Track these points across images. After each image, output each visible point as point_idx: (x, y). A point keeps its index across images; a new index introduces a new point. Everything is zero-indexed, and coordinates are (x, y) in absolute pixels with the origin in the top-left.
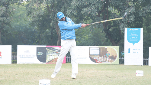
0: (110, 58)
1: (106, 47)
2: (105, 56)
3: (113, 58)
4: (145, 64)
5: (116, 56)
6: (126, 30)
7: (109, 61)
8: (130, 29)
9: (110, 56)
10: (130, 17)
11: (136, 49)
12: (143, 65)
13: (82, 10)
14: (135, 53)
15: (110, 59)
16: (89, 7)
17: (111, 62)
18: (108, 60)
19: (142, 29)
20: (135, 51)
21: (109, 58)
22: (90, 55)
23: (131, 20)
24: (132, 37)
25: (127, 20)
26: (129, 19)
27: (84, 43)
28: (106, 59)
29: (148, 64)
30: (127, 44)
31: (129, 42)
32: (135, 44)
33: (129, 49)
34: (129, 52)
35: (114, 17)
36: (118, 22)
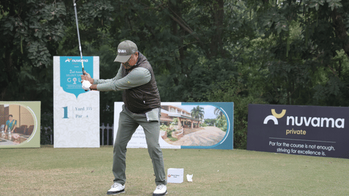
0: (17, 131)
1: (6, 104)
2: (3, 126)
3: (25, 131)
4: (105, 144)
5: (32, 127)
7: (13, 139)
8: (68, 60)
9: (18, 126)
10: (56, 27)
11: (83, 109)
12: (98, 145)
14: (80, 117)
15: (16, 136)
17: (20, 141)
18: (10, 136)
19: (96, 59)
20: (80, 113)
21: (15, 132)
23: (59, 34)
24: (72, 78)
25: (49, 34)
26: (53, 33)
28: (7, 135)
30: (60, 97)
31: (66, 90)
32: (81, 95)
33: (66, 109)
34: (66, 116)
35: (13, 24)
36: (22, 39)
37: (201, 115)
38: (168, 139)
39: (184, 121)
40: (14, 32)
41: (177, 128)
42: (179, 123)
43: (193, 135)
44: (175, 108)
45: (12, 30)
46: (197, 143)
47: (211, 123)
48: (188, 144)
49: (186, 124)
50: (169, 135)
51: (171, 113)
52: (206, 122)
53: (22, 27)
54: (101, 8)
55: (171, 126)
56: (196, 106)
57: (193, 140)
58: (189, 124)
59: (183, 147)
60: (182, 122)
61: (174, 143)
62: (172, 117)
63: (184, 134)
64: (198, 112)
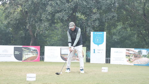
4: (108, 63)
6: (92, 33)
8: (96, 33)
10: (96, 22)
11: (100, 50)
12: (105, 63)
13: (56, 15)
14: (99, 53)
15: (78, 58)
16: (61, 13)
19: (105, 33)
20: (99, 51)
22: (61, 54)
23: (97, 24)
24: (97, 39)
25: (93, 24)
26: (95, 24)
27: (54, 44)
29: (110, 63)
30: (93, 45)
31: (95, 43)
32: (99, 45)
33: (94, 50)
34: (94, 52)
35: (82, 21)
36: (85, 26)
37: (141, 53)
38: (129, 62)
39: (135, 55)
40: (82, 24)
41: (133, 57)
42: (133, 56)
43: (138, 60)
44: (132, 51)
45: (81, 23)
46: (140, 63)
47: (145, 56)
48: (136, 64)
49: (136, 56)
50: (129, 60)
51: (130, 52)
52: (143, 56)
53: (85, 22)
54: (112, 15)
55: (130, 57)
56: (139, 50)
57: (138, 62)
58: (137, 56)
59: (134, 65)
60: (134, 56)
61: (131, 63)
62: (131, 54)
63: (135, 60)
64: (140, 52)
